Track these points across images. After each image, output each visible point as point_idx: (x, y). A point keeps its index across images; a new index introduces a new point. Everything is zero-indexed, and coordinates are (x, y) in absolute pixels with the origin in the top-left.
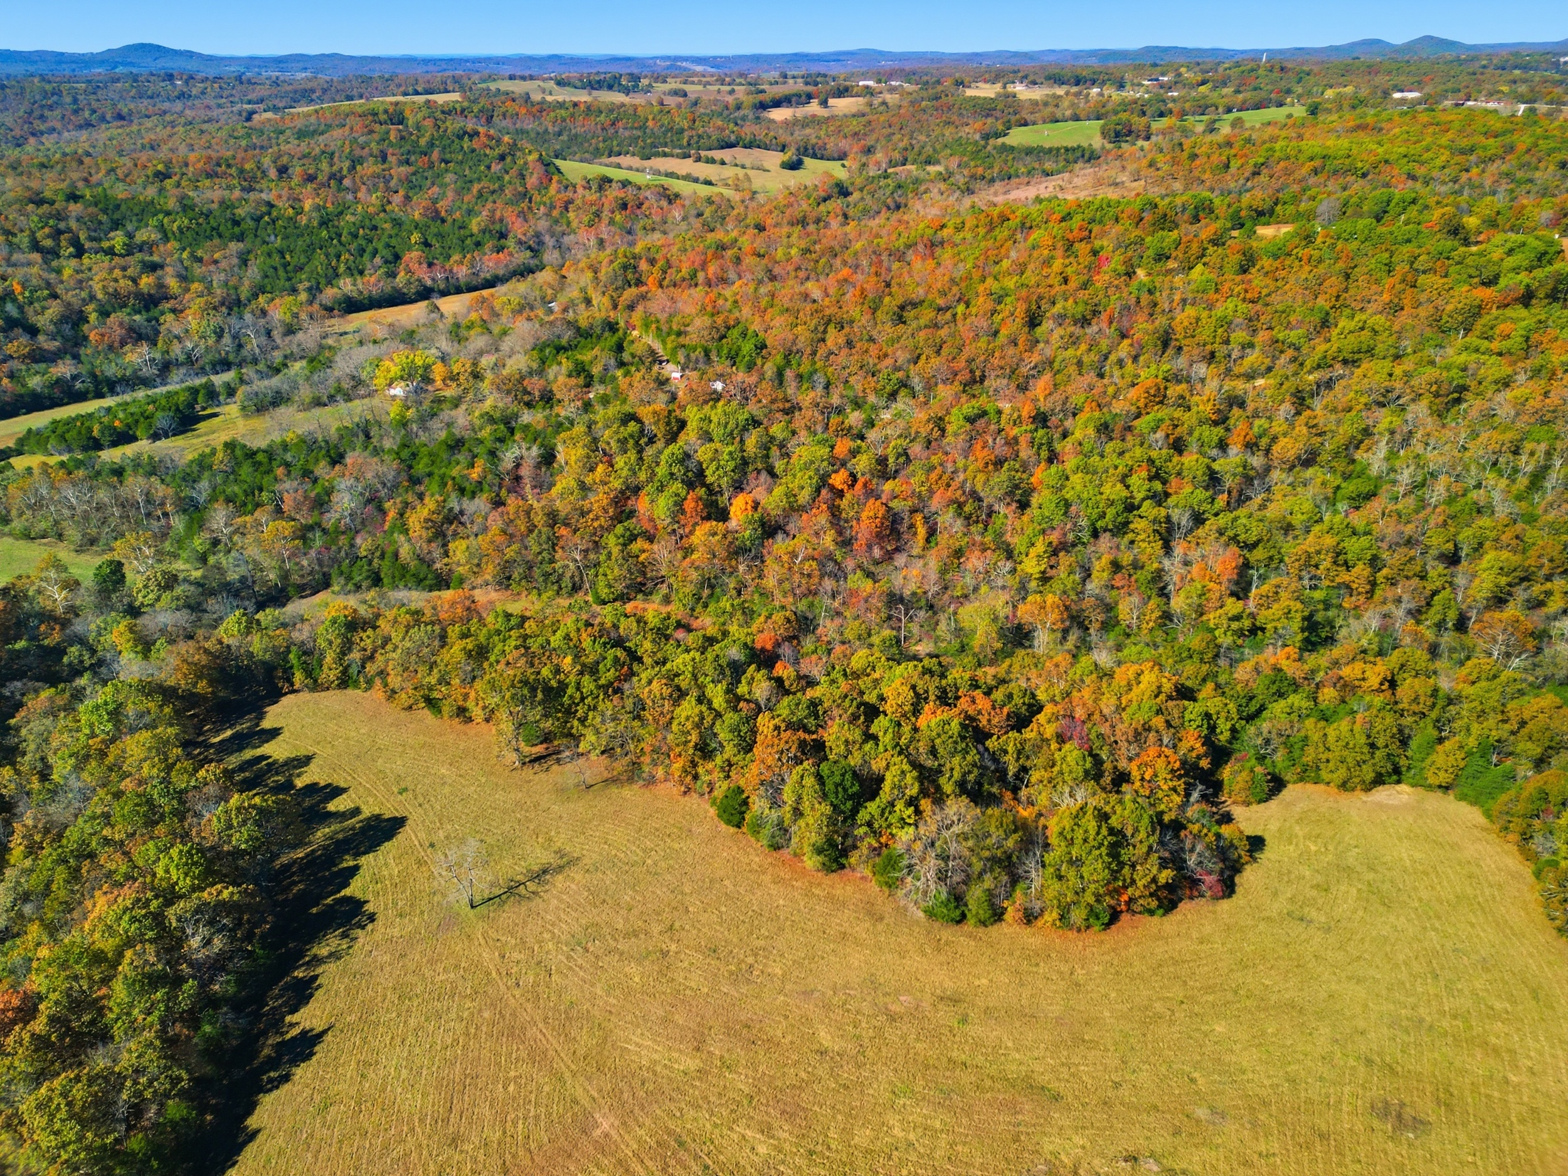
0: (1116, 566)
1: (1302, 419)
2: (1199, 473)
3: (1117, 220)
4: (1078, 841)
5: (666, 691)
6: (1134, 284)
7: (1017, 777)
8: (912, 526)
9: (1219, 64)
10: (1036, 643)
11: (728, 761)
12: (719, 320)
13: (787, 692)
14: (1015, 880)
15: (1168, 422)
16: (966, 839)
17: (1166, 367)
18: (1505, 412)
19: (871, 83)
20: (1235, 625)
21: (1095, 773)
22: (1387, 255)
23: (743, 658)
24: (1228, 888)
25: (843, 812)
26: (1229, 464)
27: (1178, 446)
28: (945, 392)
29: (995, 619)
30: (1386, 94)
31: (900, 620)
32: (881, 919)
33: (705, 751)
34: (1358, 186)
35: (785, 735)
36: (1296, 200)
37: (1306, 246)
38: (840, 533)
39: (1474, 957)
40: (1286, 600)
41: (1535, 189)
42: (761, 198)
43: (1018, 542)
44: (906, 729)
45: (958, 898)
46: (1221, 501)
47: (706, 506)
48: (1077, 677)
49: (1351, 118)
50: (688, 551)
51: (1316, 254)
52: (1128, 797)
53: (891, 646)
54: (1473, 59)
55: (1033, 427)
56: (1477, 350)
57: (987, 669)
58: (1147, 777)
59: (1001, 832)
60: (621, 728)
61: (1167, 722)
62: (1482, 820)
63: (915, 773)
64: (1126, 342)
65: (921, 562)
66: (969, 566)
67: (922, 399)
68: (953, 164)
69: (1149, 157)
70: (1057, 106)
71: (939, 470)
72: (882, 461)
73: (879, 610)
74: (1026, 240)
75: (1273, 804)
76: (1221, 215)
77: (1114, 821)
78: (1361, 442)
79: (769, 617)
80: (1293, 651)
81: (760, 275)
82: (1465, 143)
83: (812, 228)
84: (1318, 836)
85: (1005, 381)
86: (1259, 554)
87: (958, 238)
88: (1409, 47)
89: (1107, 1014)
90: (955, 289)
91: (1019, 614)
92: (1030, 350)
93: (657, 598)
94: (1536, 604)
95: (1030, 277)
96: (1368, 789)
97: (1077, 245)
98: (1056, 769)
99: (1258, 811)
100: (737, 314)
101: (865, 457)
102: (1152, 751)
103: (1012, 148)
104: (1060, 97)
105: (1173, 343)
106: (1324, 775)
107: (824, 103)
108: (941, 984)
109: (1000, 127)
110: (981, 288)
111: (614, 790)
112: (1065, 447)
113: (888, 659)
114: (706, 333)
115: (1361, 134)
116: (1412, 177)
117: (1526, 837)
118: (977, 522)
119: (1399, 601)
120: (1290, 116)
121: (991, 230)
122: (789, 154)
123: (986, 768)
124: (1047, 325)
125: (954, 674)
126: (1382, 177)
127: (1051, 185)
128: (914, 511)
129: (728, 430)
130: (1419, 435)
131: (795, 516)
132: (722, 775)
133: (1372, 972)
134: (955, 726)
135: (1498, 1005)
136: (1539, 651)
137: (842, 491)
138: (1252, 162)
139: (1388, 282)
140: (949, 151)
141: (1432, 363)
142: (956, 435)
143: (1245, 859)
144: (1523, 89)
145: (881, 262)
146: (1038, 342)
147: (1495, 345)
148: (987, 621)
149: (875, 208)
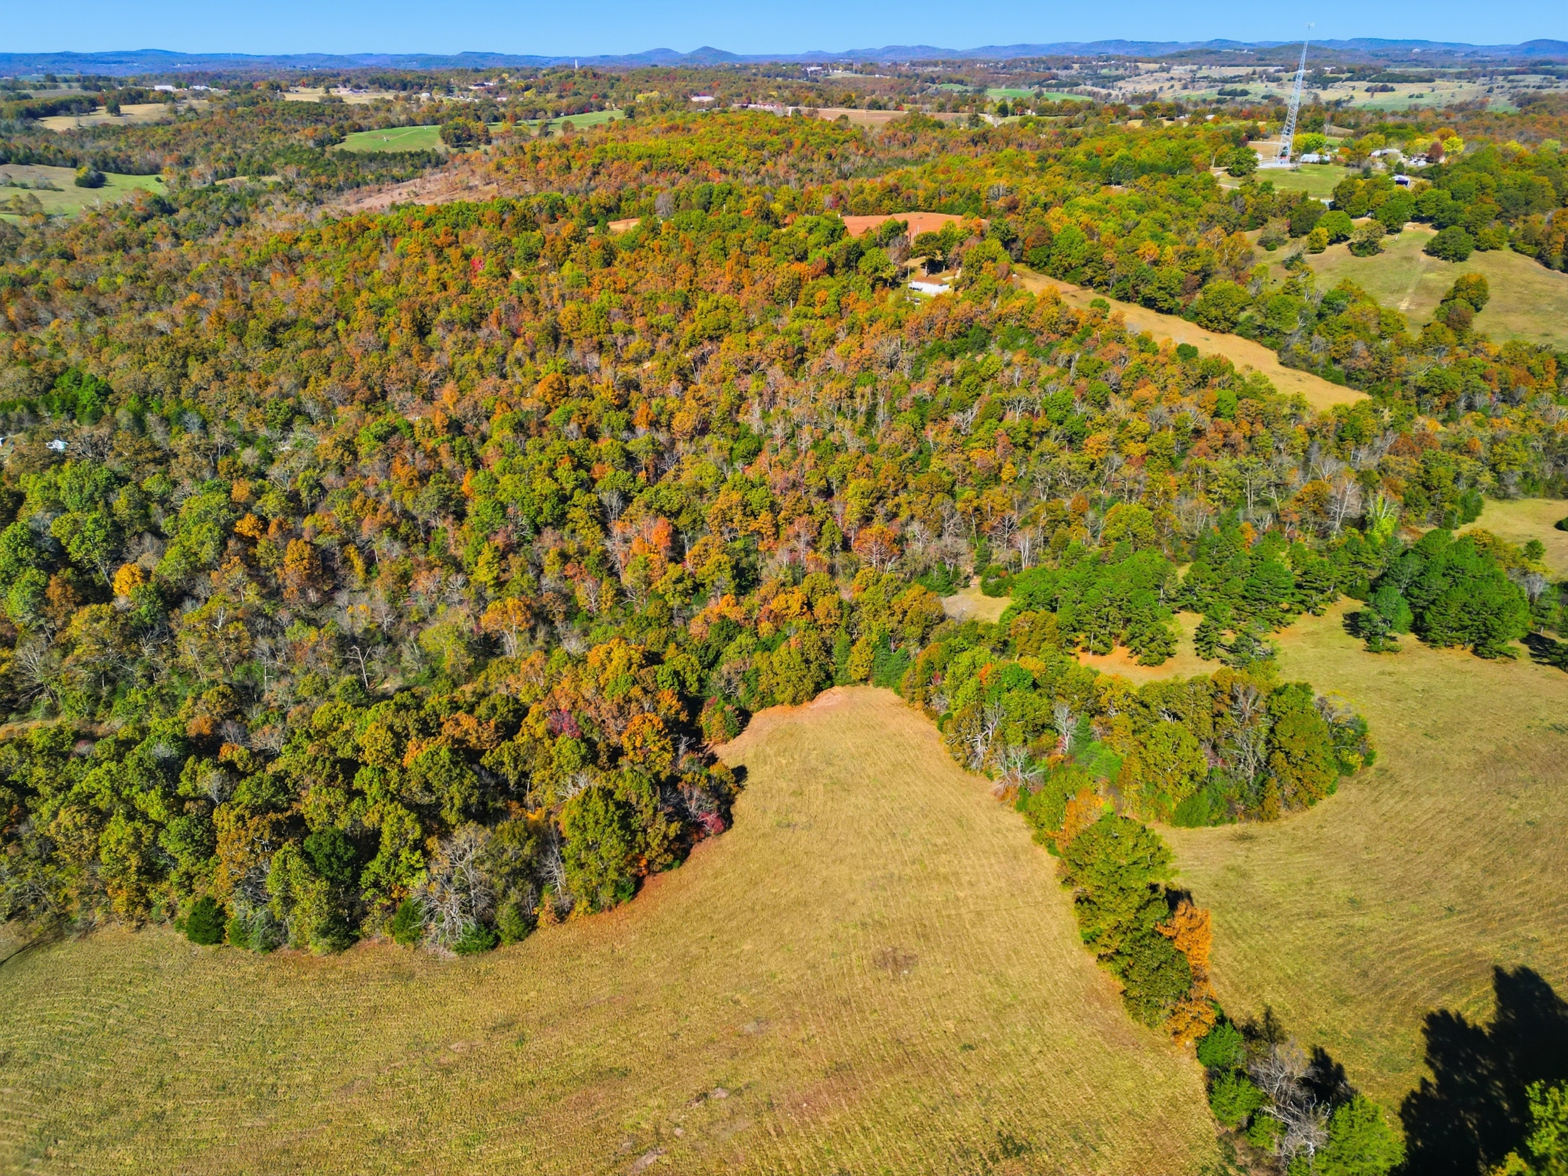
0: (564, 557)
1: (689, 394)
2: (617, 456)
3: (480, 223)
4: (590, 826)
5: (81, 819)
6: (512, 284)
7: (520, 784)
8: (346, 560)
9: (537, 70)
10: (507, 649)
11: (187, 873)
12: (40, 369)
13: (243, 775)
14: (539, 885)
15: (577, 413)
16: (482, 863)
17: (562, 361)
18: (837, 365)
19: (170, 88)
20: (680, 587)
21: (591, 757)
22: (720, 241)
23: (175, 752)
24: (727, 820)
25: (343, 882)
26: (640, 442)
27: (592, 434)
28: (346, 414)
29: (461, 635)
30: (686, 99)
31: (358, 662)
32: (412, 976)
33: (152, 871)
34: (683, 181)
35: (252, 824)
36: (635, 196)
37: (654, 238)
38: (263, 584)
39: (915, 809)
40: (715, 556)
41: (815, 178)
42: (59, 222)
43: (462, 553)
44: (393, 773)
45: (487, 924)
46: (642, 477)
47: (77, 589)
48: (554, 671)
49: (663, 120)
50: (67, 648)
51: (664, 244)
52: (626, 769)
53: (355, 691)
54: (745, 68)
55: (449, 436)
56: (806, 317)
57: (464, 687)
58: (638, 744)
59: (516, 843)
60: (29, 878)
61: (644, 689)
62: (896, 698)
63: (414, 816)
64: (519, 341)
65: (366, 596)
66: (420, 588)
67: (322, 424)
68: (291, 172)
69: (495, 160)
70: (389, 110)
71: (361, 495)
72: (294, 497)
73: (331, 657)
74: (392, 249)
75: (745, 735)
76: (576, 214)
77: (618, 796)
78: (739, 407)
79: (198, 697)
80: (730, 598)
81: (83, 310)
82: (756, 140)
83: (137, 251)
84: (785, 750)
85: (409, 394)
86: (684, 520)
87: (318, 251)
88: (693, 56)
89: (651, 976)
90: (329, 305)
91: (483, 624)
92: (427, 359)
93: (38, 713)
94: (892, 516)
95: (407, 286)
96: (812, 699)
97: (447, 251)
98: (554, 765)
99: (735, 743)
100: (64, 359)
101: (271, 496)
102: (637, 720)
103: (353, 156)
104: (389, 101)
105: (563, 338)
106: (778, 697)
107: (115, 110)
108: (490, 1015)
109: (334, 134)
110: (357, 302)
111: (39, 956)
112: (488, 451)
113: (355, 707)
114: (24, 386)
115: (673, 134)
116: (724, 171)
117: (927, 701)
118: (417, 541)
119: (798, 536)
120: (612, 119)
121: (353, 240)
122: (85, 169)
123: (487, 786)
124: (437, 333)
125: (431, 702)
126: (700, 172)
127: (404, 191)
128: (344, 543)
129: (86, 492)
130: (780, 394)
131: (203, 577)
132: (182, 893)
133: (850, 850)
134: (444, 754)
135: (939, 842)
136: (902, 552)
137: (254, 538)
138: (590, 162)
139: (727, 264)
140: (282, 160)
141: (776, 331)
142: (370, 456)
143: (735, 790)
144: (787, 93)
145: (234, 283)
146: (432, 350)
147: (818, 310)
148: (452, 638)
149: (211, 224)
